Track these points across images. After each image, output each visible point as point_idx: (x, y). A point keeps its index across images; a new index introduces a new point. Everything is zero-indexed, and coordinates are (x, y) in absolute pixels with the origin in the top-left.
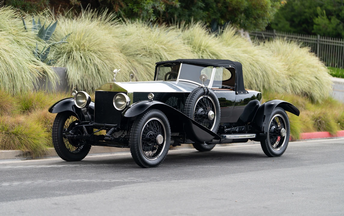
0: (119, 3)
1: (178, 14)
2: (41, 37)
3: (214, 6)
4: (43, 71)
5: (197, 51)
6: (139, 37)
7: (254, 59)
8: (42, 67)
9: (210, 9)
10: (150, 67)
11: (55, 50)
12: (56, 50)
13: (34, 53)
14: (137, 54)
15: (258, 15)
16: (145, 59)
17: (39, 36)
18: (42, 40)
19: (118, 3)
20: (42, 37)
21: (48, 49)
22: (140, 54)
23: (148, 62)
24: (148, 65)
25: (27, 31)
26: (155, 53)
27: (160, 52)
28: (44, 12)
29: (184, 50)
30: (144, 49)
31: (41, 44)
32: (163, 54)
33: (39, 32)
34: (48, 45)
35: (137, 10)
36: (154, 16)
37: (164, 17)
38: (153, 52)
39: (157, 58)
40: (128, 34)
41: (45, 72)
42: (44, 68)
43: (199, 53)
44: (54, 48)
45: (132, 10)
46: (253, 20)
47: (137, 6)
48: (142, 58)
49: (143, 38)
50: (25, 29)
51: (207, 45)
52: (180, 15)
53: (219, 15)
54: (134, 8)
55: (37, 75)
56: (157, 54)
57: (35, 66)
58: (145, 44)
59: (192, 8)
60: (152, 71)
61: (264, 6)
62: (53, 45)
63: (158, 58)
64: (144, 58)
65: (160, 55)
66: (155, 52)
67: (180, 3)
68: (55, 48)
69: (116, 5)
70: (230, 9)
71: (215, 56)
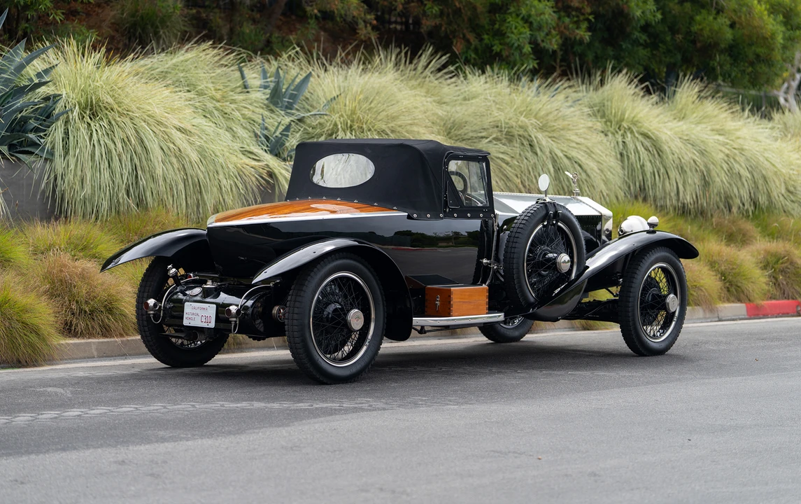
0: (464, 36)
1: (594, 54)
2: (276, 104)
3: (668, 38)
4: (268, 171)
5: (614, 131)
6: (489, 104)
7: (736, 146)
8: (267, 165)
9: (660, 45)
10: (507, 163)
11: (302, 129)
12: (305, 129)
13: (256, 135)
14: (482, 137)
15: (758, 56)
16: (496, 146)
17: (271, 102)
18: (278, 109)
19: (461, 36)
20: (278, 104)
21: (288, 128)
22: (487, 138)
23: (502, 153)
24: (502, 160)
25: (248, 92)
26: (520, 136)
27: (531, 134)
28: (290, 53)
29: (583, 127)
30: (497, 127)
31: (273, 118)
32: (536, 137)
33: (271, 94)
34: (287, 120)
35: (501, 47)
36: (535, 60)
37: (563, 64)
38: (516, 133)
39: (523, 144)
40: (467, 97)
41: (271, 174)
42: (271, 166)
43: (617, 136)
44: (300, 126)
45: (489, 48)
46: (748, 67)
47: (499, 40)
48: (490, 145)
49: (497, 103)
50: (245, 87)
51: (636, 119)
52: (596, 57)
53: (679, 57)
54: (493, 43)
55: (254, 179)
56: (524, 137)
57: (254, 163)
58: (501, 116)
59: (622, 43)
60: (511, 172)
61: (767, 39)
62: (298, 120)
63: (525, 144)
64: (496, 144)
65: (529, 138)
66: (519, 133)
67: (590, 34)
68: (302, 125)
69: (459, 40)
70: (699, 45)
71: (648, 140)
